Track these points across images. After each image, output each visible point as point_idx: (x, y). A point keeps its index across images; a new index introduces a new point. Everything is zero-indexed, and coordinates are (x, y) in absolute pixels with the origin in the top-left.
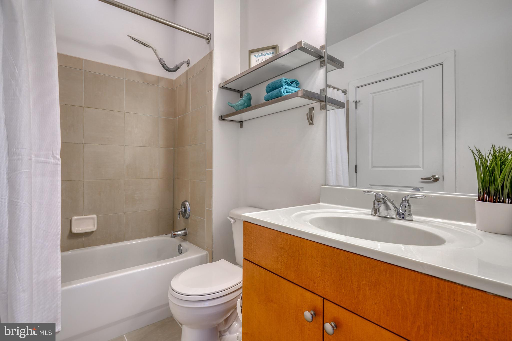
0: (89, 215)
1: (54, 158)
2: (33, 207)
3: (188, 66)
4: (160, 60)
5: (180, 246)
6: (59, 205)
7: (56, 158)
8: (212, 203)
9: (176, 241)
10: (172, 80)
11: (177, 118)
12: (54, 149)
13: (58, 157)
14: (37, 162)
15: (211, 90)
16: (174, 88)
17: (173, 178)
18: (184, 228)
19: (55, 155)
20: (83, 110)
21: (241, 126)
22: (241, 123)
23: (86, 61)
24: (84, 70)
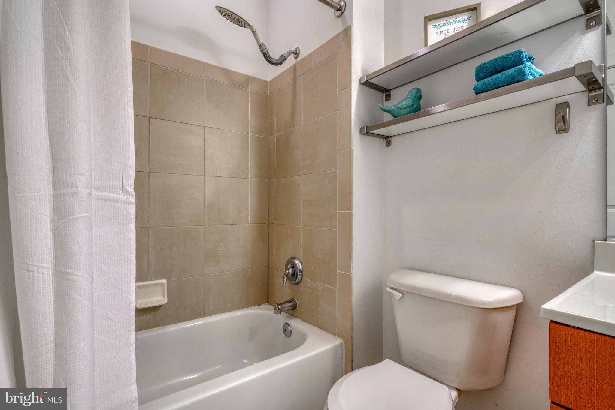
0: (157, 279)
1: (125, 192)
2: (94, 280)
3: (296, 58)
4: (260, 46)
5: (287, 325)
6: (133, 273)
7: (128, 193)
8: (351, 264)
9: (282, 318)
10: (267, 82)
11: (275, 135)
12: (124, 177)
13: (131, 190)
14: (97, 199)
15: (349, 86)
16: (269, 93)
17: (267, 224)
18: (291, 298)
19: (126, 187)
20: (148, 121)
21: (388, 144)
22: (388, 140)
23: (152, 48)
24: (149, 62)
